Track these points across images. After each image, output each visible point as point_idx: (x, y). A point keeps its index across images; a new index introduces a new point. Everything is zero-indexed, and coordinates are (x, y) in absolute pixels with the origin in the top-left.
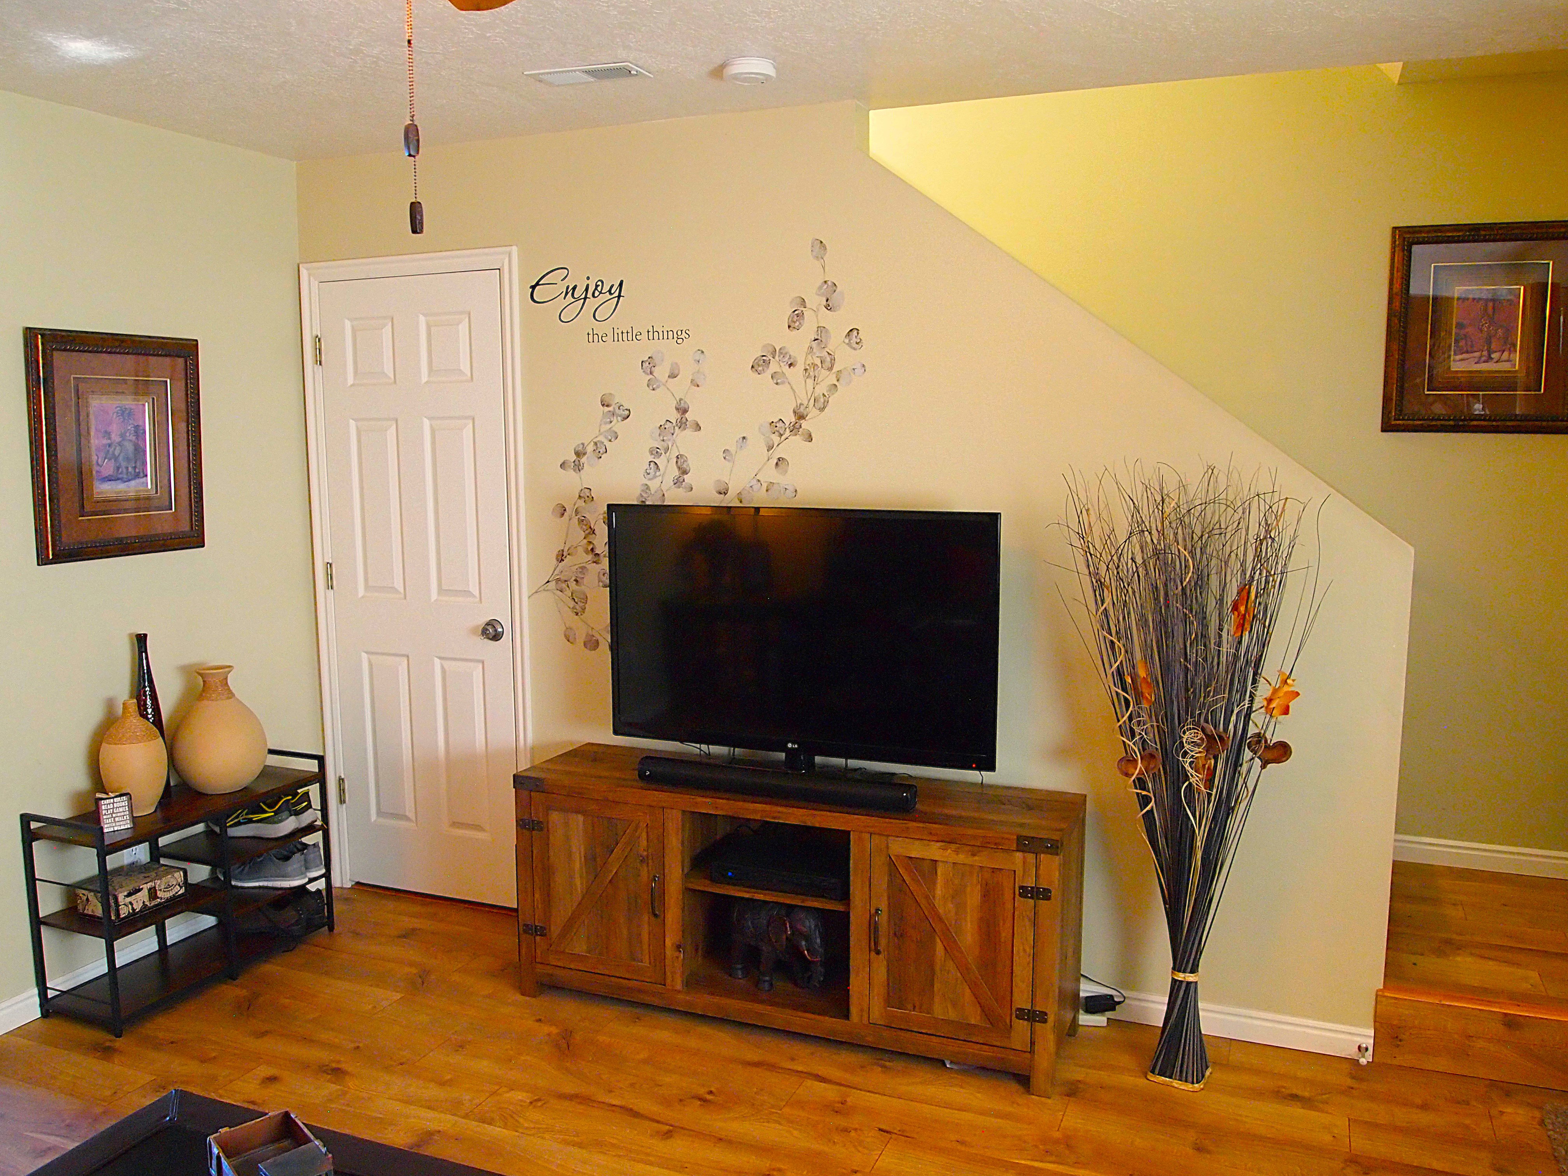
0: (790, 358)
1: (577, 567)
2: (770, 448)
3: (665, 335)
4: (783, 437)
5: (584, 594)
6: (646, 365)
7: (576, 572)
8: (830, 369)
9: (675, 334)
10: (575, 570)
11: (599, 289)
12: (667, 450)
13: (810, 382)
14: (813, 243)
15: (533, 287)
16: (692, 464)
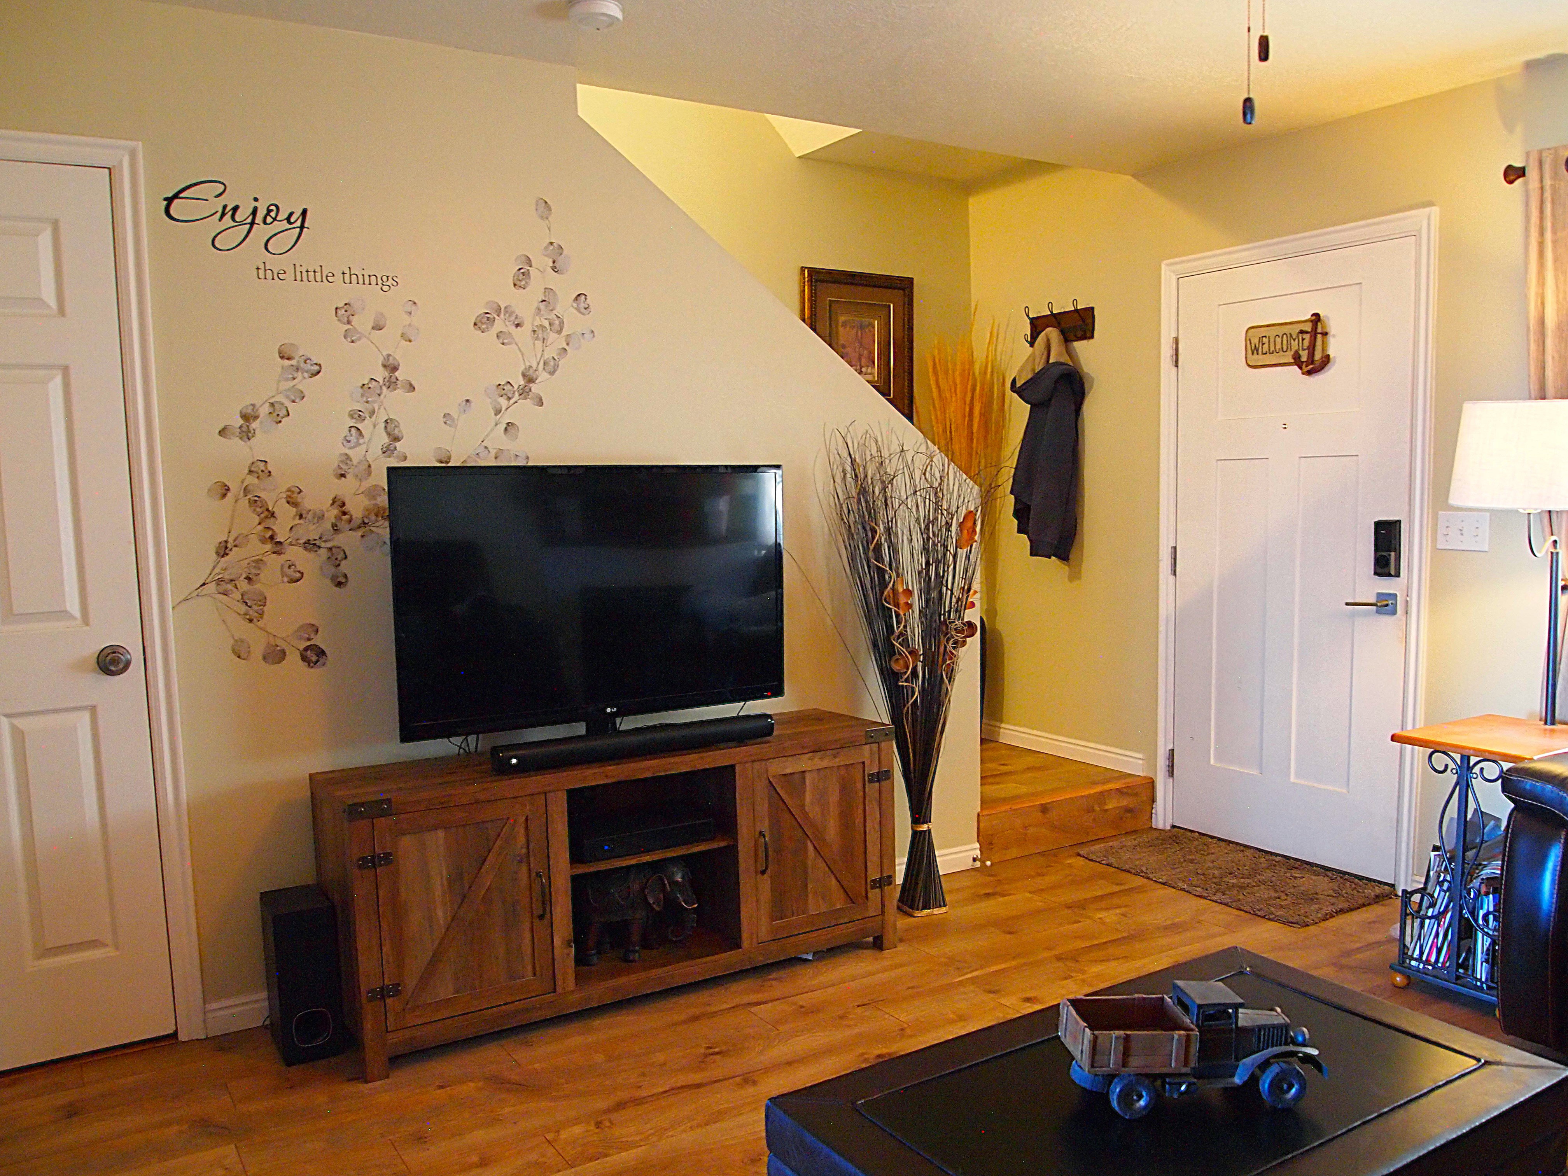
0: (516, 318)
1: (247, 561)
2: (498, 412)
3: (369, 279)
4: (512, 401)
5: (261, 593)
6: (341, 312)
7: (248, 568)
8: (559, 332)
9: (379, 279)
10: (246, 565)
11: (273, 214)
12: (372, 413)
13: (539, 343)
14: (537, 202)
15: (170, 200)
16: (404, 429)
